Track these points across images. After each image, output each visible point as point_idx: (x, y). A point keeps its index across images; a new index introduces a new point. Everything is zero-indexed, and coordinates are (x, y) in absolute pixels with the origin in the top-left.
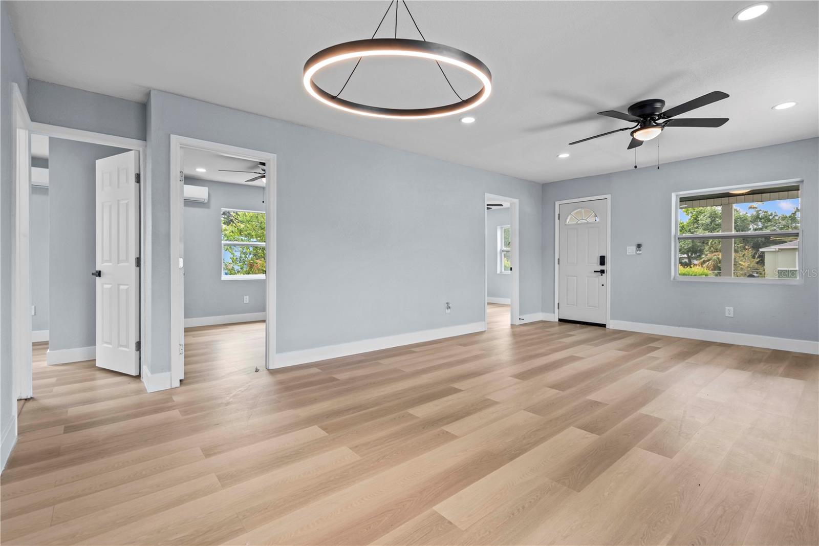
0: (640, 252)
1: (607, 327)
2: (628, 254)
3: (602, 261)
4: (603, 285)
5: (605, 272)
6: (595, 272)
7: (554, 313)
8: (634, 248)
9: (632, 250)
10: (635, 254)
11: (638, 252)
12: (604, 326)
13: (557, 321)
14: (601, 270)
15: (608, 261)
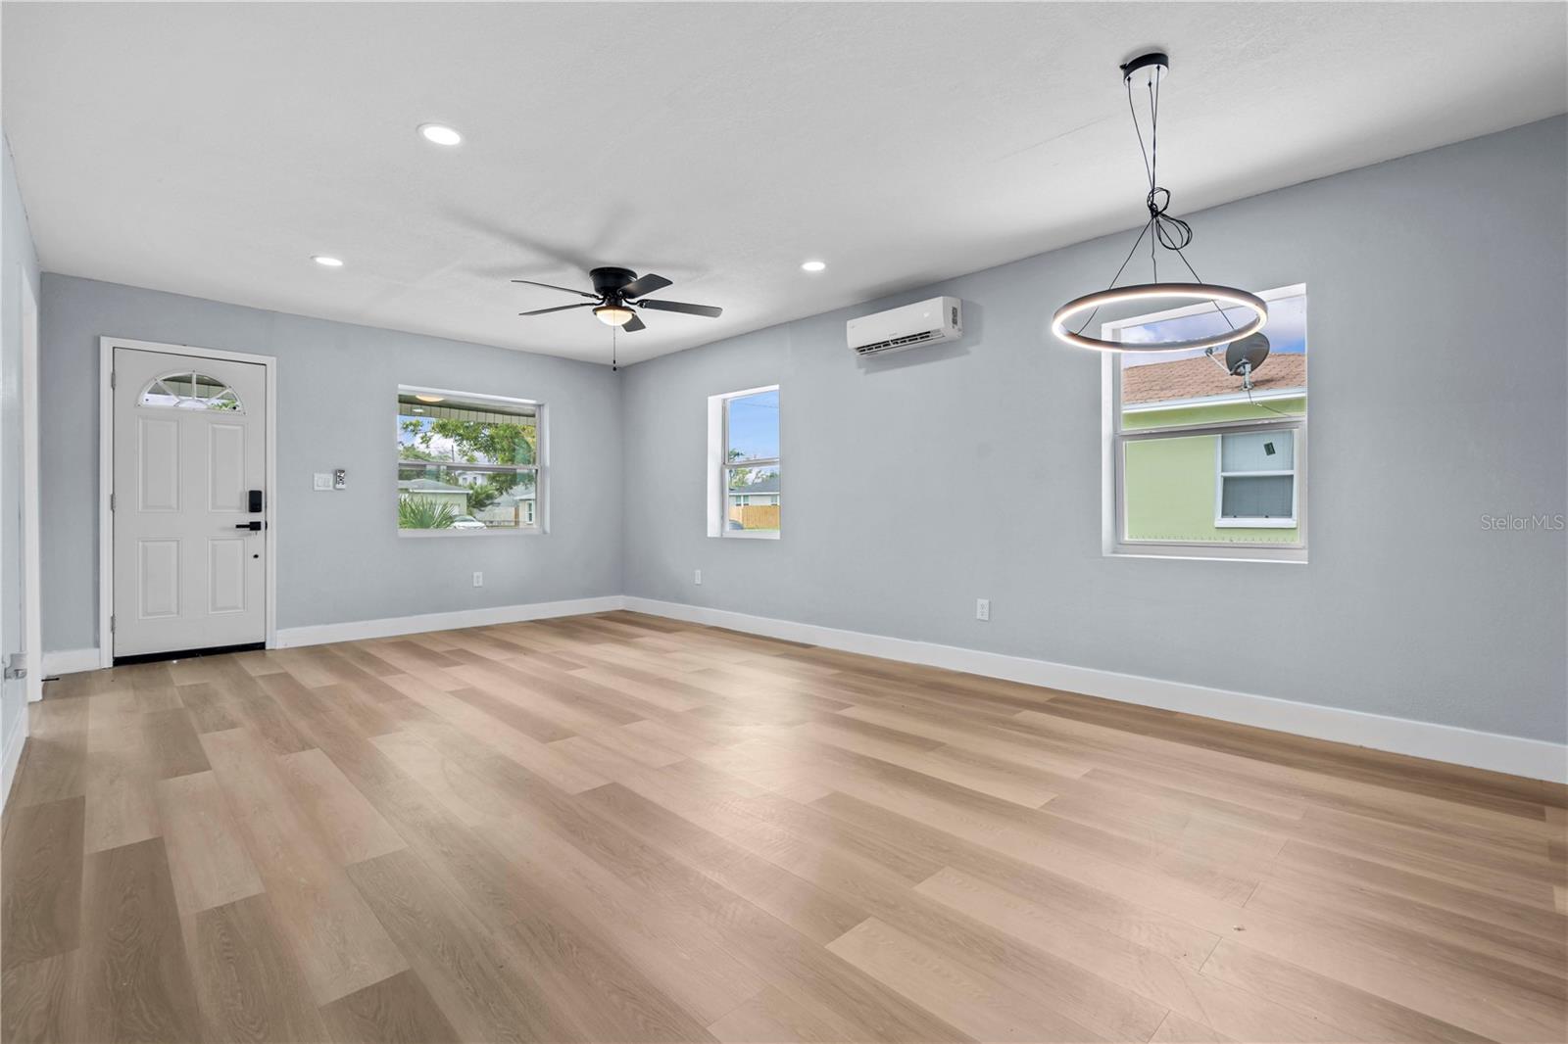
0: (343, 486)
1: (268, 647)
2: (316, 488)
3: (255, 501)
4: (256, 556)
5: (263, 526)
6: (238, 526)
7: (97, 644)
8: (331, 478)
9: (324, 480)
10: (331, 488)
11: (338, 486)
12: (261, 646)
13: (110, 664)
14: (251, 523)
15: (271, 501)
